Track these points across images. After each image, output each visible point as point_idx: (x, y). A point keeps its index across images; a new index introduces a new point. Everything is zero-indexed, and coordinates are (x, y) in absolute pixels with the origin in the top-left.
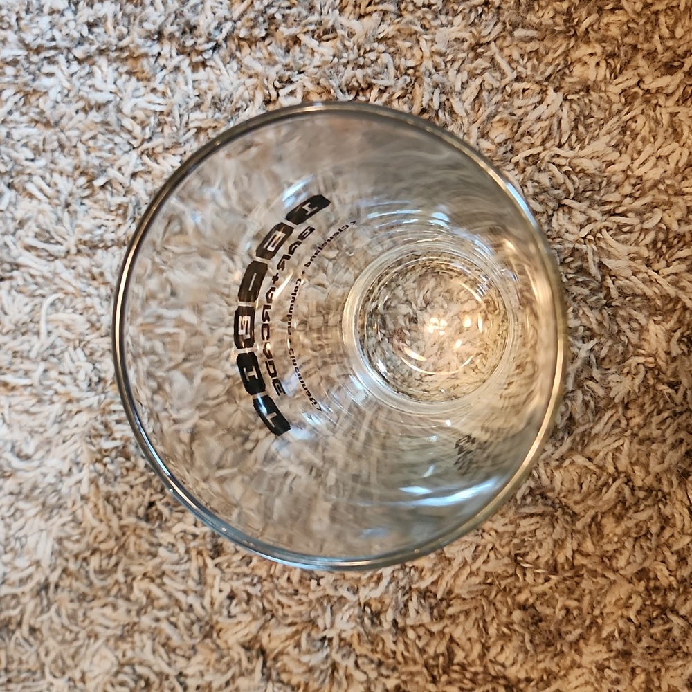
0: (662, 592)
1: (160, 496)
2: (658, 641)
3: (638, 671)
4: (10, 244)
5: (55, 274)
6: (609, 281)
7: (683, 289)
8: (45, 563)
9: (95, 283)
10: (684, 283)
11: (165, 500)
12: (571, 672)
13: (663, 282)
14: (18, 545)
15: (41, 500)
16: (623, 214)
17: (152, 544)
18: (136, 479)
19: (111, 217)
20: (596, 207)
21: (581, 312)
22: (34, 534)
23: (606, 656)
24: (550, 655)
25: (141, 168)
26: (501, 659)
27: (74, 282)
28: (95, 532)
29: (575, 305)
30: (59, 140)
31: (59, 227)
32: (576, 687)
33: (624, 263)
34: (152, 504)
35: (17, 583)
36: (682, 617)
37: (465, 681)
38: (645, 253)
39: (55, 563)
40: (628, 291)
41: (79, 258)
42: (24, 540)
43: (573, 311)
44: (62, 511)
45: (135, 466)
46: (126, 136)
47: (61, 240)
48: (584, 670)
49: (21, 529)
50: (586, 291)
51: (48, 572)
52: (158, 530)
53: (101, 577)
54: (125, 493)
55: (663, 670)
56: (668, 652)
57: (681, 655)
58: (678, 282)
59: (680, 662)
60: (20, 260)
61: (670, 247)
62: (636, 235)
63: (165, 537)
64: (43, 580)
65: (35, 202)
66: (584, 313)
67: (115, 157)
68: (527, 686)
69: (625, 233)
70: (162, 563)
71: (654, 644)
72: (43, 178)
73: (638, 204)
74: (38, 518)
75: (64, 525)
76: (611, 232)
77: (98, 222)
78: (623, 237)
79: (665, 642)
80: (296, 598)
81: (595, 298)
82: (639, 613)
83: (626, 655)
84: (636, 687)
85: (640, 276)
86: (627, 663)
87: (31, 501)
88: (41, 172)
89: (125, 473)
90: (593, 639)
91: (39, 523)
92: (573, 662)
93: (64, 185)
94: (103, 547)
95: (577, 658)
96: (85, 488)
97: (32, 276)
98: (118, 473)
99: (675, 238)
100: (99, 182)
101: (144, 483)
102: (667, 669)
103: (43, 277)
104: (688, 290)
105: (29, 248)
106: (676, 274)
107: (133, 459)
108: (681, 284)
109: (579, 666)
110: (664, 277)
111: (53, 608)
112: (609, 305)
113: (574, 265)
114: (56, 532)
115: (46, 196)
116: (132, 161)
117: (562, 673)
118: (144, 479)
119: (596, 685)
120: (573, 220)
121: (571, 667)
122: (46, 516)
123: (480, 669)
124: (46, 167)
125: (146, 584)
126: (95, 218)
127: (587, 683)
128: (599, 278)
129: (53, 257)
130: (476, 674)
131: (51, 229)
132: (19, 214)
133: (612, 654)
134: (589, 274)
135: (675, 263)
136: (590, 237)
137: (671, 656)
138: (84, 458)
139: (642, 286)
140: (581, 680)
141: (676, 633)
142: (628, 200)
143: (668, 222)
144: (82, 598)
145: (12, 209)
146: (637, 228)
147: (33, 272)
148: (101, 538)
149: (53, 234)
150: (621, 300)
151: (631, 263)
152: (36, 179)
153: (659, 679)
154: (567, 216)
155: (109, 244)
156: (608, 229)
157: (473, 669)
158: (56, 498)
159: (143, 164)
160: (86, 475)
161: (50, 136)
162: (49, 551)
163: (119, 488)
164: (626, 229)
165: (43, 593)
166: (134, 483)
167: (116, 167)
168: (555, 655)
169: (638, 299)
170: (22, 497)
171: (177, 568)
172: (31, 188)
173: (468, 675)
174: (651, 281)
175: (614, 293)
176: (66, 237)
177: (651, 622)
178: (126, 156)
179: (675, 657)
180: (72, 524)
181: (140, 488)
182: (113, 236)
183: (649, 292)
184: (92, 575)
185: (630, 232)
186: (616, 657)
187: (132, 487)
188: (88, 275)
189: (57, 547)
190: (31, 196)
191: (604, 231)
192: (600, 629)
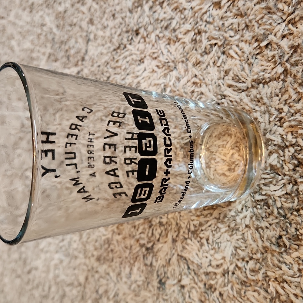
1: (285, 233)
4: (221, 84)
5: (241, 100)
8: (228, 259)
9: (259, 104)
11: (287, 236)
14: (217, 246)
15: (228, 224)
17: (279, 261)
18: (272, 220)
19: (269, 64)
22: (224, 242)
25: (286, 32)
27: (249, 104)
28: (251, 247)
30: (246, 23)
31: (243, 73)
34: (280, 237)
35: (215, 266)
39: (232, 261)
41: (252, 90)
42: (219, 244)
44: (237, 232)
45: (272, 212)
46: (280, 14)
47: (244, 80)
49: (219, 238)
51: (229, 264)
52: (284, 254)
53: (253, 274)
54: (267, 228)
60: (225, 93)
63: (287, 258)
64: (226, 268)
65: (234, 60)
67: (273, 28)
70: (283, 274)
72: (238, 46)
74: (226, 234)
75: (238, 240)
77: (263, 68)
87: (223, 224)
88: (236, 43)
89: (268, 216)
91: (226, 236)
93: (247, 48)
94: (254, 256)
96: (247, 221)
97: (231, 101)
98: (264, 215)
100: (263, 44)
101: (277, 223)
103: (236, 102)
105: (230, 86)
107: (271, 208)
111: (230, 285)
114: (234, 244)
115: (239, 56)
116: (282, 28)
118: (277, 221)
122: (230, 233)
124: (239, 39)
125: (276, 284)
126: (262, 66)
129: (240, 90)
131: (239, 74)
132: (226, 67)
138: (249, 204)
144: (243, 283)
145: (223, 65)
147: (231, 99)
148: (254, 251)
149: (240, 77)
152: (234, 47)
155: (268, 80)
158: (234, 224)
159: (289, 30)
160: (248, 213)
161: (241, 21)
162: (230, 253)
163: (264, 224)
165: (226, 275)
166: (271, 222)
167: (273, 34)
170: (220, 221)
171: (292, 279)
172: (232, 52)
176: (247, 78)
178: (279, 26)
180: (242, 241)
181: (274, 226)
182: (269, 75)
184: (248, 272)
187: (270, 225)
188: (256, 99)
189: (234, 252)
190: (232, 57)
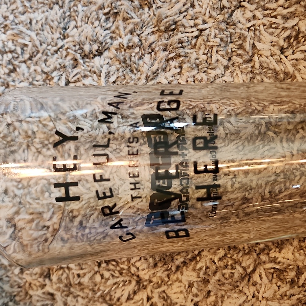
0: (238, 251)
2: (226, 279)
3: (212, 294)
6: (256, 57)
7: (299, 70)
10: (301, 67)
12: (175, 283)
13: (288, 63)
16: (275, 17)
20: (260, 9)
21: (235, 74)
23: (196, 279)
24: (163, 269)
26: (138, 264)
29: (233, 68)
32: (175, 293)
33: (268, 46)
36: (242, 267)
37: (116, 272)
38: (282, 43)
40: (265, 65)
43: (231, 72)
48: (182, 284)
50: (240, 60)
55: (226, 297)
56: (230, 287)
57: (237, 291)
58: (297, 65)
59: (236, 295)
61: (298, 43)
62: (279, 30)
66: (237, 75)
68: (149, 284)
69: (273, 28)
71: (223, 279)
73: (285, 12)
76: (265, 27)
78: (271, 30)
79: (230, 280)
80: (37, 201)
81: (245, 66)
82: (221, 259)
83: (206, 282)
84: (208, 303)
85: (275, 57)
86: (205, 287)
90: (191, 267)
92: (178, 278)
95: (180, 276)
99: (303, 37)
102: (228, 297)
104: (302, 71)
106: (297, 60)
108: (298, 67)
109: (180, 282)
110: (289, 61)
112: (252, 72)
113: (237, 43)
117: (170, 283)
119: (185, 295)
120: (245, 15)
121: (176, 281)
123: (126, 267)
127: (181, 292)
128: (250, 54)
130: (123, 269)
133: (199, 279)
134: (245, 50)
135: (298, 53)
136: (252, 28)
137: (232, 290)
139: (275, 64)
140: (179, 290)
141: (236, 276)
142: (280, 8)
143: (300, 26)
146: (281, 26)
150: (260, 70)
151: (272, 48)
153: (222, 302)
154: (242, 13)
156: (264, 25)
157: (122, 266)
164: (274, 26)
168: (166, 270)
169: (270, 71)
173: (118, 268)
174: (281, 62)
175: (257, 65)
177: (226, 267)
179: (233, 291)
183: (278, 69)
185: (276, 28)
186: (201, 281)
191: (262, 26)
192: (197, 263)
